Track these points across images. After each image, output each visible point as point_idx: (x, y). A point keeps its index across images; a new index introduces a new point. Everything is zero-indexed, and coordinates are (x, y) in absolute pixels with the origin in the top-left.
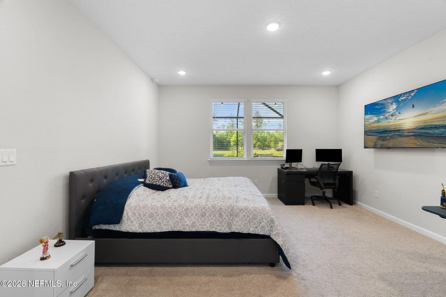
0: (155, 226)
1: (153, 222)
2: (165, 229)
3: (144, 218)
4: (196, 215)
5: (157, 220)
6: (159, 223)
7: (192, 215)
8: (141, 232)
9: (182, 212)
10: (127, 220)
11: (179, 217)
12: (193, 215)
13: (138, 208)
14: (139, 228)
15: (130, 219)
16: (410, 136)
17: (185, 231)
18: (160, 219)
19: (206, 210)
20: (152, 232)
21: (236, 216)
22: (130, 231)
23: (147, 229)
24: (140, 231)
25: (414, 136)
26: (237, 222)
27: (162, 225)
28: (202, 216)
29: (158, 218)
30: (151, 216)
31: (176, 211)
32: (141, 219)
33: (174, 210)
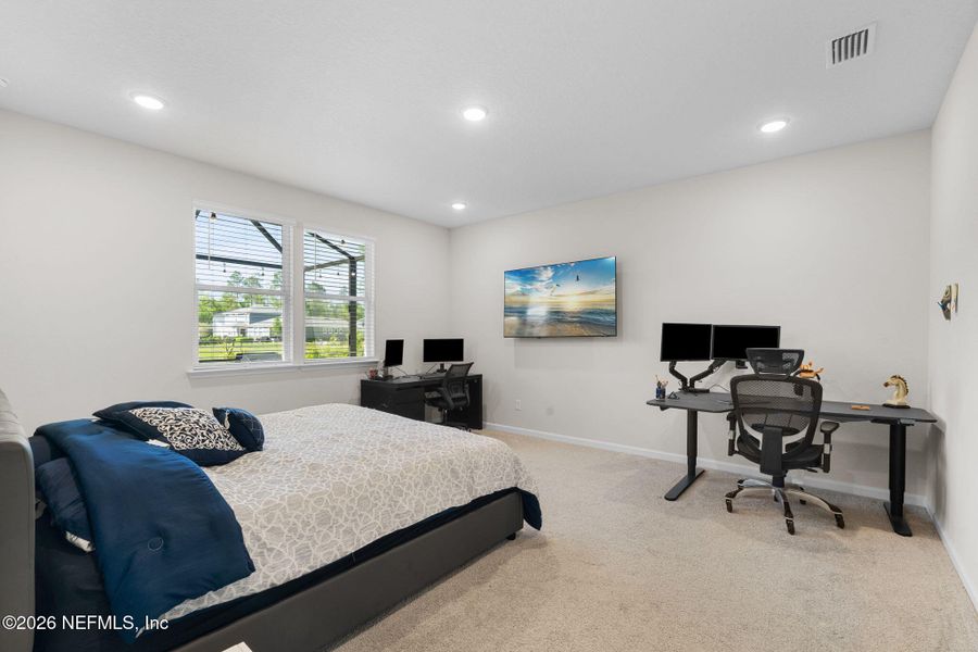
0: (340, 542)
1: (333, 536)
2: (365, 539)
3: (307, 533)
4: (416, 486)
5: (342, 526)
6: (348, 532)
7: (408, 489)
8: (310, 571)
9: (389, 488)
10: (261, 554)
11: (387, 501)
12: (409, 487)
13: (278, 512)
14: (300, 565)
15: (271, 550)
16: (573, 322)
17: (406, 526)
18: (346, 520)
19: (429, 471)
20: (339, 557)
21: (476, 468)
22: (279, 583)
23: (322, 557)
24: (306, 570)
25: (580, 323)
26: (480, 478)
27: (357, 532)
28: (426, 484)
29: (341, 521)
30: (324, 519)
31: (376, 489)
32: (301, 537)
33: (370, 490)
